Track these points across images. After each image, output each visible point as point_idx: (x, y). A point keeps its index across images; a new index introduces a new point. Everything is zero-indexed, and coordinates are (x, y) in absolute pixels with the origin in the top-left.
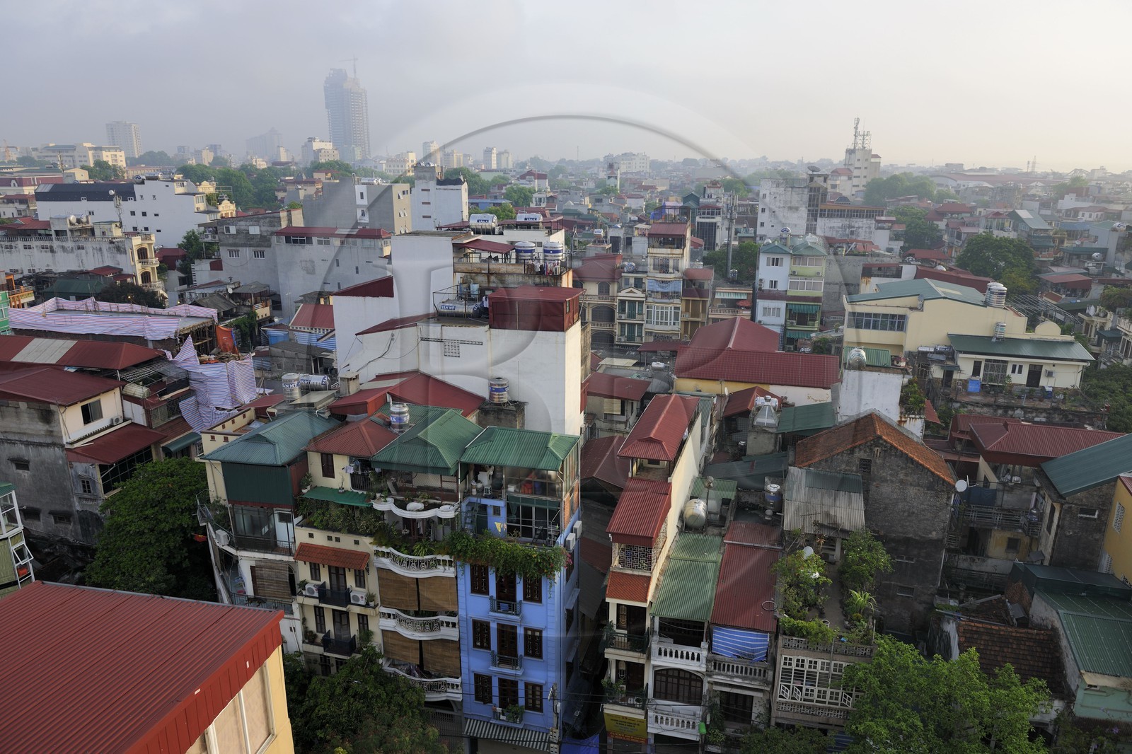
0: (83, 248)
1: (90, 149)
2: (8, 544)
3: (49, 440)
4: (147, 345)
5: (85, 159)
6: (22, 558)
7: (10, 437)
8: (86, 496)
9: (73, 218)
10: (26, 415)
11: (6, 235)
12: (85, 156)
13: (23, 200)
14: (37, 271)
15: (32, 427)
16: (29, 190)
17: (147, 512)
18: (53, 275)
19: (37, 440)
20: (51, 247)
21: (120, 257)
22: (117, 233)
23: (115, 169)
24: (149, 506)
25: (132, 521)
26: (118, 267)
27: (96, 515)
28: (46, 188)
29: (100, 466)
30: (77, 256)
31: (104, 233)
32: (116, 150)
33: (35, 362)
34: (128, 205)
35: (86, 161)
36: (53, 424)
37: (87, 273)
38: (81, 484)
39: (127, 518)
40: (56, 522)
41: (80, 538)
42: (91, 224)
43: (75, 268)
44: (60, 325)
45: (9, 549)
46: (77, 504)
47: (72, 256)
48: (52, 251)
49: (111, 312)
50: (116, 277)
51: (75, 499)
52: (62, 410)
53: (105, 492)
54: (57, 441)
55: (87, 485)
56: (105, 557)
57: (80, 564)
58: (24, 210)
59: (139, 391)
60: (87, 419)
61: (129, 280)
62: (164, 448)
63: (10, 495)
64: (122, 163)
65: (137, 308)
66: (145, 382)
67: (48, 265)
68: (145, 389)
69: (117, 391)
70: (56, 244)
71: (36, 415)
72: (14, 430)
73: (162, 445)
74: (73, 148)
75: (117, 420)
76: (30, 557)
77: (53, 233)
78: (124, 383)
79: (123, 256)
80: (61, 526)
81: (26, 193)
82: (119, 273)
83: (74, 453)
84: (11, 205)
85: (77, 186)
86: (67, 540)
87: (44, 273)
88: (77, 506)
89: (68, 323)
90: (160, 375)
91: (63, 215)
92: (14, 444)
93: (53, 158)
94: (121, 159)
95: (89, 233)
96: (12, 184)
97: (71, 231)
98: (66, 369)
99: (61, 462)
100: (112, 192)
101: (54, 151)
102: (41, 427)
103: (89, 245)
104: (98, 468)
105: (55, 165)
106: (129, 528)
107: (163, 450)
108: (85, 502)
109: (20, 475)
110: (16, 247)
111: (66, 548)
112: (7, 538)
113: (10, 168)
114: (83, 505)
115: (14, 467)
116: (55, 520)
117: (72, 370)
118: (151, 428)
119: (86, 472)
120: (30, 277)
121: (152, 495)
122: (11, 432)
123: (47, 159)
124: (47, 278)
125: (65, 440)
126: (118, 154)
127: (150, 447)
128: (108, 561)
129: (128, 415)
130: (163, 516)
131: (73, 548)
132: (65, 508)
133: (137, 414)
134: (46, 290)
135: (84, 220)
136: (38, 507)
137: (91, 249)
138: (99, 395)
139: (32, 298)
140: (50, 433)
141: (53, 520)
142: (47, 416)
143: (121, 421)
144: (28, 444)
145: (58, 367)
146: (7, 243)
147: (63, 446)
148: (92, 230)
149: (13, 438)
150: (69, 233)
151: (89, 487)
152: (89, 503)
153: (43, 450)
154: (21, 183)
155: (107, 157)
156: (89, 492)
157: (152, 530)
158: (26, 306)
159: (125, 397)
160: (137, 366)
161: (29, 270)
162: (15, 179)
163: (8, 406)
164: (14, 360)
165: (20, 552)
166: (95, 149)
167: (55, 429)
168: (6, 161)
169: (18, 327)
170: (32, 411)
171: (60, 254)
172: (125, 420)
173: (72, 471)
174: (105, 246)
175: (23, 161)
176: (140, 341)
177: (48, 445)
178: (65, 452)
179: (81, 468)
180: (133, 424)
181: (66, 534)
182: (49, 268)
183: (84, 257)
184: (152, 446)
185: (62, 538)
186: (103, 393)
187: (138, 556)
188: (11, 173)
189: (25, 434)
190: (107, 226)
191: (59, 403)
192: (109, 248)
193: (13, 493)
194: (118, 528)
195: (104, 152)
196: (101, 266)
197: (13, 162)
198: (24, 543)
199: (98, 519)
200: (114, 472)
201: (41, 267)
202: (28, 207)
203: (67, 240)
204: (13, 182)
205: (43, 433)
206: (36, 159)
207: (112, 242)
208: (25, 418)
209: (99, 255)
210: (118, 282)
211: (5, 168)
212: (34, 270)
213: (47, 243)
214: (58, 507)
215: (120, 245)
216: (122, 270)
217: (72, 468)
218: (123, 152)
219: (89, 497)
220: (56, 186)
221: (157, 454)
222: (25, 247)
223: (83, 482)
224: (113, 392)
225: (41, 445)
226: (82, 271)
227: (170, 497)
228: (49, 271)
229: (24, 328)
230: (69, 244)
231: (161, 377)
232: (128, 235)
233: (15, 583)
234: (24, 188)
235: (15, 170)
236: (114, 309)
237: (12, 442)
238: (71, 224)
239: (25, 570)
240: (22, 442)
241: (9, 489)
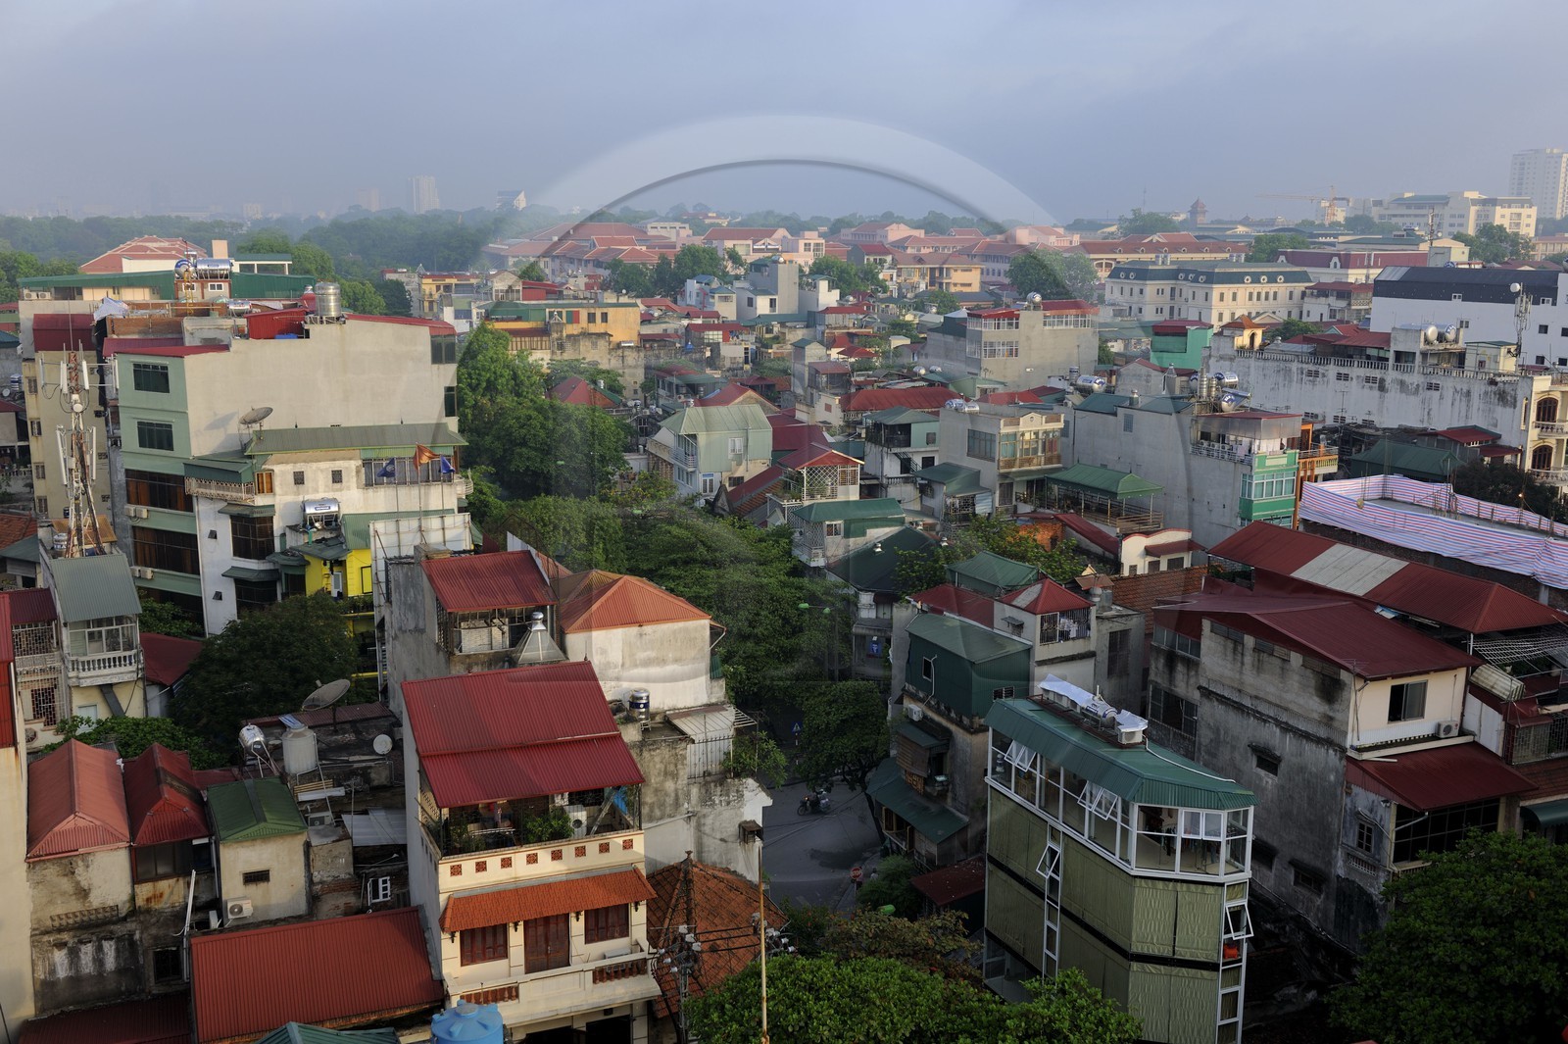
0: (1437, 388)
1: (1475, 202)
2: (1222, 895)
3: (1322, 733)
4: (1536, 596)
5: (1460, 221)
6: (1237, 929)
7: (1263, 708)
8: (1360, 854)
9: (1432, 332)
10: (1296, 677)
11: (1313, 354)
12: (1462, 216)
13: (1344, 292)
14: (1347, 421)
15: (1301, 701)
16: (1356, 276)
17: (1474, 932)
18: (1371, 431)
19: (1302, 726)
20: (1382, 381)
21: (1502, 413)
22: (1508, 364)
23: (1515, 240)
24: (1480, 920)
25: (1441, 938)
26: (1493, 430)
27: (1369, 896)
28: (1394, 274)
29: (1400, 808)
30: (1423, 402)
31: (1481, 364)
32: (1522, 204)
33: (1329, 586)
34: (1541, 313)
35: (1461, 225)
36: (1336, 706)
37: (1434, 434)
38: (1357, 829)
39: (1433, 927)
40: (1296, 883)
41: (1331, 927)
42: (1461, 345)
43: (1413, 422)
44: (1383, 528)
45: (1221, 905)
46: (1340, 863)
47: (1414, 400)
48: (1382, 388)
49: (1478, 518)
50: (1485, 451)
51: (1340, 854)
52: (1359, 684)
53: (1396, 860)
54: (1336, 738)
55: (1368, 834)
56: (1373, 986)
57: (1317, 975)
58: (1342, 310)
59: (1504, 684)
60: (1396, 713)
61: (1508, 458)
62: (1525, 811)
63: (1246, 813)
64: (1528, 229)
65: (1532, 518)
66: (1517, 669)
67: (1369, 413)
68: (1517, 684)
69: (1462, 673)
70: (1391, 375)
71: (1313, 682)
72: (1271, 698)
73: (1523, 804)
74: (1444, 201)
75: (1448, 729)
76: (1248, 932)
77: (1391, 356)
78: (1477, 661)
79: (1509, 410)
80: (1303, 892)
81: (1351, 280)
82: (1491, 443)
83: (1359, 769)
84: (1322, 300)
85: (1451, 270)
86: (1307, 923)
87: (1359, 426)
88: (1340, 869)
89: (1398, 527)
90: (1549, 662)
91: (1415, 324)
92: (1265, 721)
93: (1405, 220)
94: (1528, 221)
95: (1455, 361)
96: (1332, 264)
97: (1424, 355)
98: (1378, 610)
99: (1332, 778)
100: (1517, 287)
101: (1409, 207)
102: (1315, 706)
103: (1450, 383)
104: (1394, 811)
105: (1410, 231)
106: (1431, 950)
107: (1521, 815)
108: (1354, 864)
109: (1261, 779)
110: (1324, 375)
111: (1301, 936)
112: (1222, 885)
113: (1330, 236)
114: (1350, 870)
115: (1254, 761)
116: (1296, 877)
117: (1388, 615)
118: (1509, 763)
119: (1371, 811)
120: (1334, 430)
121: (1491, 900)
122: (1266, 701)
123: (1394, 220)
124: (1362, 435)
125: (1351, 740)
126: (1525, 211)
127: (1498, 800)
128: (1379, 995)
129: (1471, 724)
130: (1505, 953)
131: (1314, 941)
132: (1318, 864)
133: (1489, 729)
134: (1354, 456)
135: (1451, 336)
136: (1275, 844)
137: (1451, 391)
138: (1427, 672)
139: (1334, 469)
140: (1328, 721)
141: (1292, 877)
142: (1330, 690)
143: (1455, 732)
144: (1286, 728)
145: (1364, 604)
146: (1312, 367)
147: (1343, 750)
148: (1461, 358)
149: (1266, 712)
150: (1418, 358)
151: (1369, 840)
152: (1363, 869)
153: (1309, 748)
154: (1347, 262)
155: (1502, 217)
156: (1368, 849)
157: (1475, 970)
158: (1320, 478)
159: (1474, 689)
160: (1510, 634)
161: (1336, 418)
162: (1339, 255)
163: (1272, 654)
164: (1297, 574)
165: (1236, 914)
166: (1484, 202)
167: (1338, 716)
168: (1327, 223)
169: (1313, 519)
170: (1308, 672)
171: (1393, 394)
172: (1462, 733)
173: (1347, 801)
174: (1479, 388)
175: (1356, 223)
176: (1528, 585)
177: (1319, 741)
178: (1344, 762)
179: (1364, 799)
180: (1475, 745)
181: (1308, 911)
182: (1371, 418)
183: (1434, 406)
184: (1503, 800)
185: (1299, 916)
186: (1436, 671)
187: (1437, 1012)
188: (1332, 244)
189: (1286, 709)
190: (1491, 352)
191: (1358, 670)
192: (1486, 393)
193: (1251, 810)
194: (1410, 941)
195: (1498, 208)
196: (1462, 424)
197: (1338, 224)
198: (1245, 902)
199: (1370, 904)
200: (1420, 828)
201: (1355, 415)
202: (1349, 304)
203: (1412, 371)
204: (1335, 259)
205: (1316, 716)
206: (1376, 220)
207: (1493, 382)
208: (1294, 681)
209: (1464, 404)
210: (1487, 459)
211: (1322, 235)
212: (1343, 418)
213: (1377, 374)
214: (1306, 857)
215: (1508, 388)
216: (1499, 437)
217: (1348, 794)
218: (1535, 209)
219: (1365, 858)
220: (1413, 270)
221: (1509, 819)
222: (1339, 376)
223: (1362, 827)
224: (1453, 673)
225: (1306, 736)
226: (1425, 429)
227: (1525, 918)
228: (1368, 424)
229: (1322, 521)
230: (1415, 378)
231: (1550, 666)
232: (1528, 372)
233: (1214, 967)
234: (1350, 271)
235: (1341, 239)
236: (1485, 514)
237: (1263, 718)
238: (1427, 341)
239: (1234, 951)
240: (1278, 723)
241: (1247, 801)
